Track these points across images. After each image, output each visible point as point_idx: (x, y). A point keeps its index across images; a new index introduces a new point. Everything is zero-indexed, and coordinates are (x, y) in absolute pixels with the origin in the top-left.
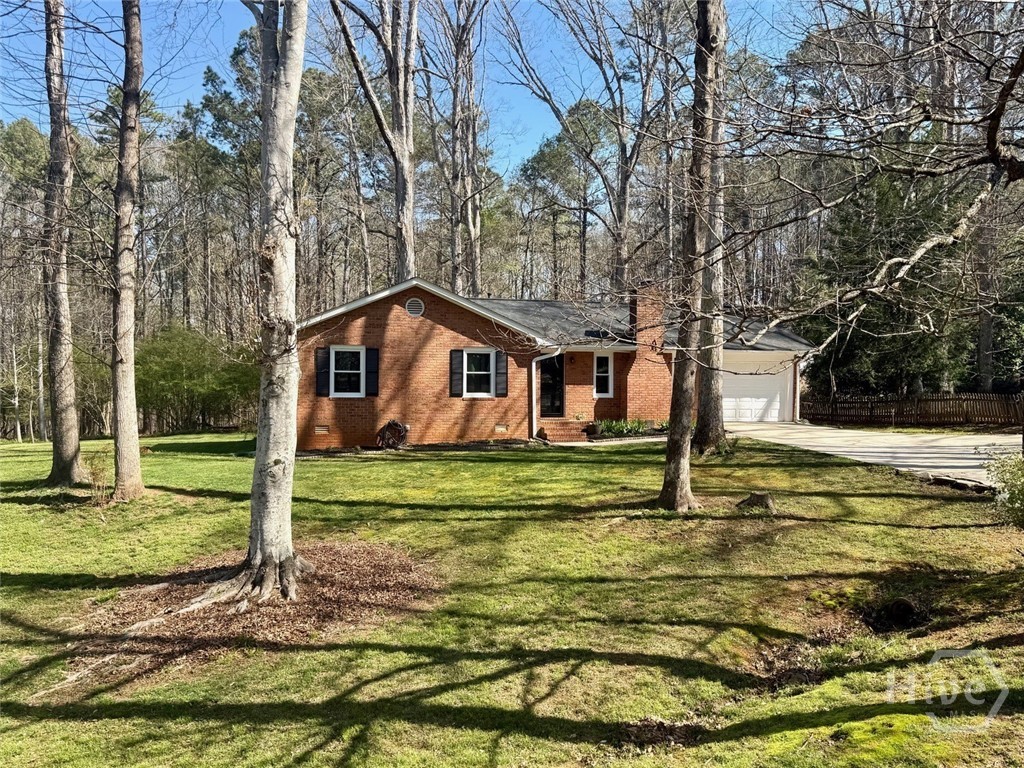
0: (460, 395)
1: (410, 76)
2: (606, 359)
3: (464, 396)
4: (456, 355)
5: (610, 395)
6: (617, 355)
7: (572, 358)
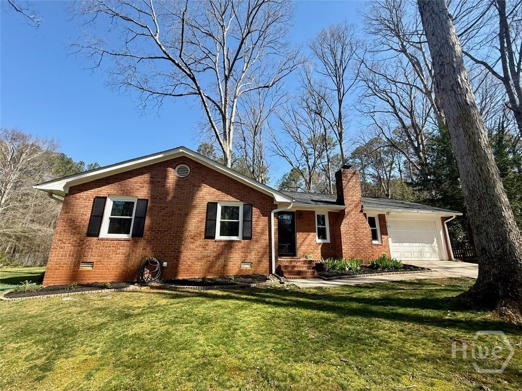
0: (213, 237)
1: (232, 124)
2: (323, 216)
3: (216, 238)
4: (212, 207)
5: (328, 240)
6: (331, 214)
7: (300, 215)
